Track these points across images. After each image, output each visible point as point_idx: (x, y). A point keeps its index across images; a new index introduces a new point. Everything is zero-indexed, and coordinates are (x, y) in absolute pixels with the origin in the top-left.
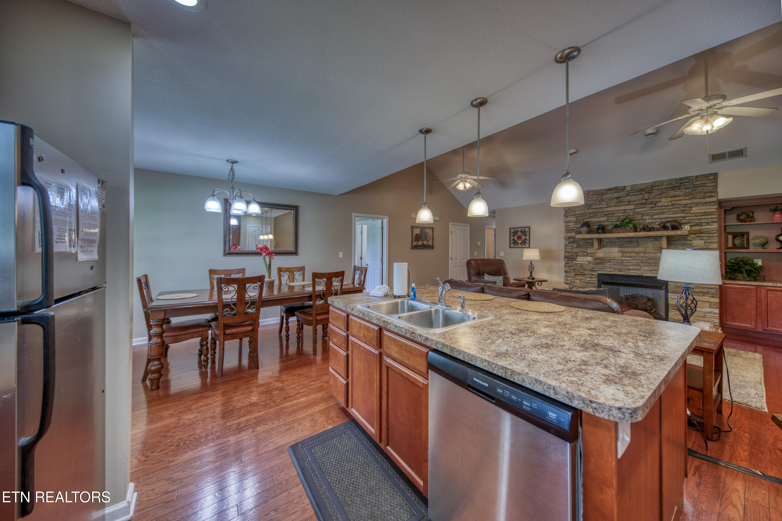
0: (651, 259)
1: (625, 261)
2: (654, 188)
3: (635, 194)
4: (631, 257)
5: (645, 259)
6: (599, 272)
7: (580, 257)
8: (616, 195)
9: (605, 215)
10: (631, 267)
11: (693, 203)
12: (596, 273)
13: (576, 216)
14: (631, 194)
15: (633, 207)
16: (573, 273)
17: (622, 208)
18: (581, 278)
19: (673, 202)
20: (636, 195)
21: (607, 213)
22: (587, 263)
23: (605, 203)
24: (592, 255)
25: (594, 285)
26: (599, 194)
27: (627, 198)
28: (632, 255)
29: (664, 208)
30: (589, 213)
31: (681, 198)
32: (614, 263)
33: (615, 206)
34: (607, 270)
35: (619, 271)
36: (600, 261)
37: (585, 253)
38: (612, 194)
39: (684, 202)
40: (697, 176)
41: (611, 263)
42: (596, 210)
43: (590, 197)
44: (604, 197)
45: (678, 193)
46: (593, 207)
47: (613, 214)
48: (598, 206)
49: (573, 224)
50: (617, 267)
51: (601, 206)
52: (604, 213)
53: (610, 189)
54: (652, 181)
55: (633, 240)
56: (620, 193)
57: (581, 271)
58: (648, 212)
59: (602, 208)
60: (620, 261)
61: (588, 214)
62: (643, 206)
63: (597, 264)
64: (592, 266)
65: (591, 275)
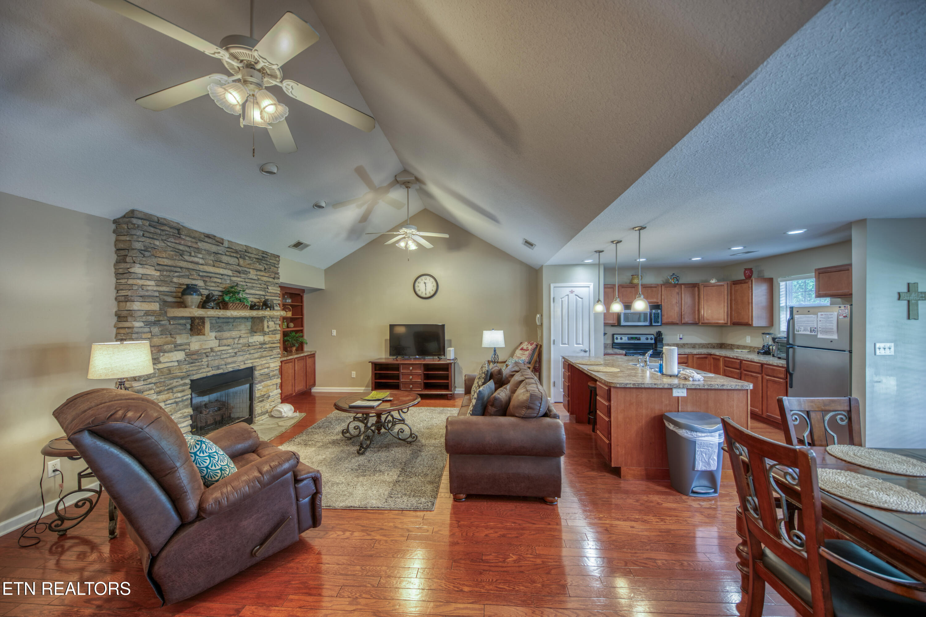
0: (244, 345)
1: (223, 352)
2: (246, 254)
3: (232, 254)
4: (228, 346)
5: (240, 346)
6: (195, 377)
7: (166, 354)
8: (214, 248)
9: (202, 276)
10: (230, 360)
11: (269, 282)
12: (188, 381)
13: (157, 268)
14: (227, 253)
15: (230, 273)
16: (153, 392)
17: (221, 271)
18: (167, 395)
19: (259, 277)
20: (233, 256)
21: (205, 274)
22: (176, 364)
23: (201, 256)
24: (183, 347)
25: (186, 403)
26: (194, 238)
27: (225, 259)
28: (230, 341)
29: (253, 281)
30: (181, 268)
31: (262, 274)
32: (213, 358)
33: (214, 266)
34: (204, 370)
35: (218, 369)
36: (195, 357)
37: (173, 346)
38: (210, 245)
39: (265, 279)
40: (271, 254)
41: (209, 358)
42: (190, 266)
43: (184, 237)
44: (200, 245)
45: (261, 267)
46: (186, 258)
47: (210, 277)
48: (193, 259)
49: (152, 283)
50: (216, 363)
51: (196, 260)
52: (201, 274)
53: (208, 236)
54: (244, 244)
55: (230, 320)
56: (219, 248)
57: (168, 382)
58: (241, 283)
59: (197, 263)
60: (219, 353)
61: (179, 270)
62: (239, 275)
63: (192, 363)
64: (185, 367)
65: (185, 384)
